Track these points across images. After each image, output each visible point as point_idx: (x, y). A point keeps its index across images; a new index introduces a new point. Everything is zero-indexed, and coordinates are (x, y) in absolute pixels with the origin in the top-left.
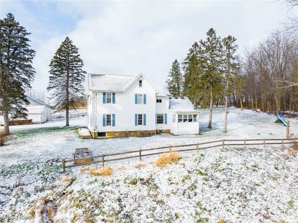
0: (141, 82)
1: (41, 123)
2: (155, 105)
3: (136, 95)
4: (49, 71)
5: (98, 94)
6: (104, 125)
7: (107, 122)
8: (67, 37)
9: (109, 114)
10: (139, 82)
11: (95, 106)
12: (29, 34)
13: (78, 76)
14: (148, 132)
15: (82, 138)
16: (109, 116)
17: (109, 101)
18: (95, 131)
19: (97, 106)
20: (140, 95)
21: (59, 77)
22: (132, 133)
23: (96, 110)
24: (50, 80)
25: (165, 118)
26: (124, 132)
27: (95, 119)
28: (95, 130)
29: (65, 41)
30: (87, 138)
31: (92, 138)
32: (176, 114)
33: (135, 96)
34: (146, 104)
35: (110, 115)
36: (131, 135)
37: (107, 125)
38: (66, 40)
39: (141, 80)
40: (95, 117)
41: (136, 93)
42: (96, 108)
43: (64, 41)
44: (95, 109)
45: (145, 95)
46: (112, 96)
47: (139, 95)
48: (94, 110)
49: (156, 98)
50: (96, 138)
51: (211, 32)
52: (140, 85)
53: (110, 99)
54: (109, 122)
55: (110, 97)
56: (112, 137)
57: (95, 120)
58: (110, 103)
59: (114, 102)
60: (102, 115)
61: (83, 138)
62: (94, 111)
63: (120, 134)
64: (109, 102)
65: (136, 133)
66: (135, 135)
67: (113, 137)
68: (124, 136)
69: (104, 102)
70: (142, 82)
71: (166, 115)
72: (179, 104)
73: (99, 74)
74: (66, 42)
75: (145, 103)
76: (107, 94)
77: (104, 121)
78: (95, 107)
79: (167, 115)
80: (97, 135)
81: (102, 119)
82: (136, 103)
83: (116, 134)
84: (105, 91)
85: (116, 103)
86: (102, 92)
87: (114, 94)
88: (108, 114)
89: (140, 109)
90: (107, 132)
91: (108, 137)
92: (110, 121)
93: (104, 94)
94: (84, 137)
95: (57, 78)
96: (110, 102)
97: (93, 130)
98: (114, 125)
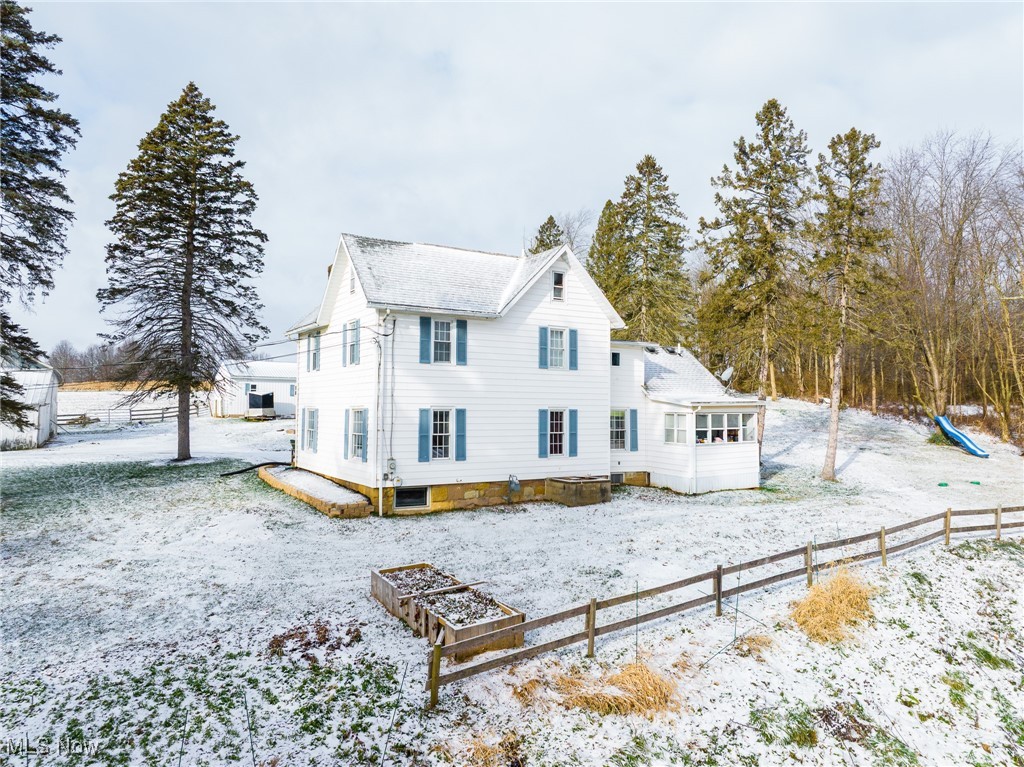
0: (559, 279)
1: (39, 447)
2: (608, 374)
3: (543, 331)
4: (110, 222)
5: (400, 319)
6: (423, 457)
7: (435, 443)
8: (191, 85)
9: (444, 409)
10: (552, 279)
11: (389, 372)
12: (49, 40)
13: (229, 250)
14: (599, 485)
15: (336, 516)
16: (441, 416)
17: (442, 352)
18: (389, 484)
19: (396, 372)
20: (557, 332)
21: (151, 247)
22: (528, 490)
23: (393, 390)
24: (108, 258)
25: (632, 427)
26: (499, 484)
27: (388, 428)
28: (386, 477)
29: (184, 101)
30: (357, 513)
31: (375, 514)
32: (690, 410)
33: (537, 335)
34: (576, 369)
35: (447, 414)
36: (526, 498)
37: (434, 455)
38: (187, 95)
39: (559, 271)
40: (388, 421)
41: (544, 325)
42: (393, 382)
43: (177, 99)
44: (389, 386)
45: (573, 333)
46: (454, 332)
47: (552, 332)
48: (385, 389)
49: (612, 346)
50: (390, 513)
51: (771, 113)
52: (558, 292)
53: (448, 346)
54: (441, 444)
55: (448, 335)
56: (450, 505)
57: (388, 435)
58: (446, 363)
59: (462, 358)
60: (417, 414)
61: (338, 513)
62: (384, 396)
63: (482, 493)
64: (441, 360)
65: (540, 488)
66: (537, 497)
67: (457, 505)
68: (496, 500)
69: (424, 358)
70: (565, 280)
71: (634, 413)
72: (670, 372)
73: (386, 239)
74: (187, 104)
75: (573, 365)
76: (436, 323)
77: (423, 437)
78: (389, 379)
79: (639, 416)
80: (393, 500)
81: (417, 428)
82: (543, 363)
83: (469, 494)
84: (426, 311)
85: (469, 361)
86: (415, 313)
87: (462, 324)
88: (439, 409)
89: (558, 389)
90: (432, 486)
91: (439, 506)
92: (447, 437)
93: (425, 322)
94: (342, 511)
95: (142, 252)
96: (448, 359)
97: (380, 477)
98: (461, 455)
